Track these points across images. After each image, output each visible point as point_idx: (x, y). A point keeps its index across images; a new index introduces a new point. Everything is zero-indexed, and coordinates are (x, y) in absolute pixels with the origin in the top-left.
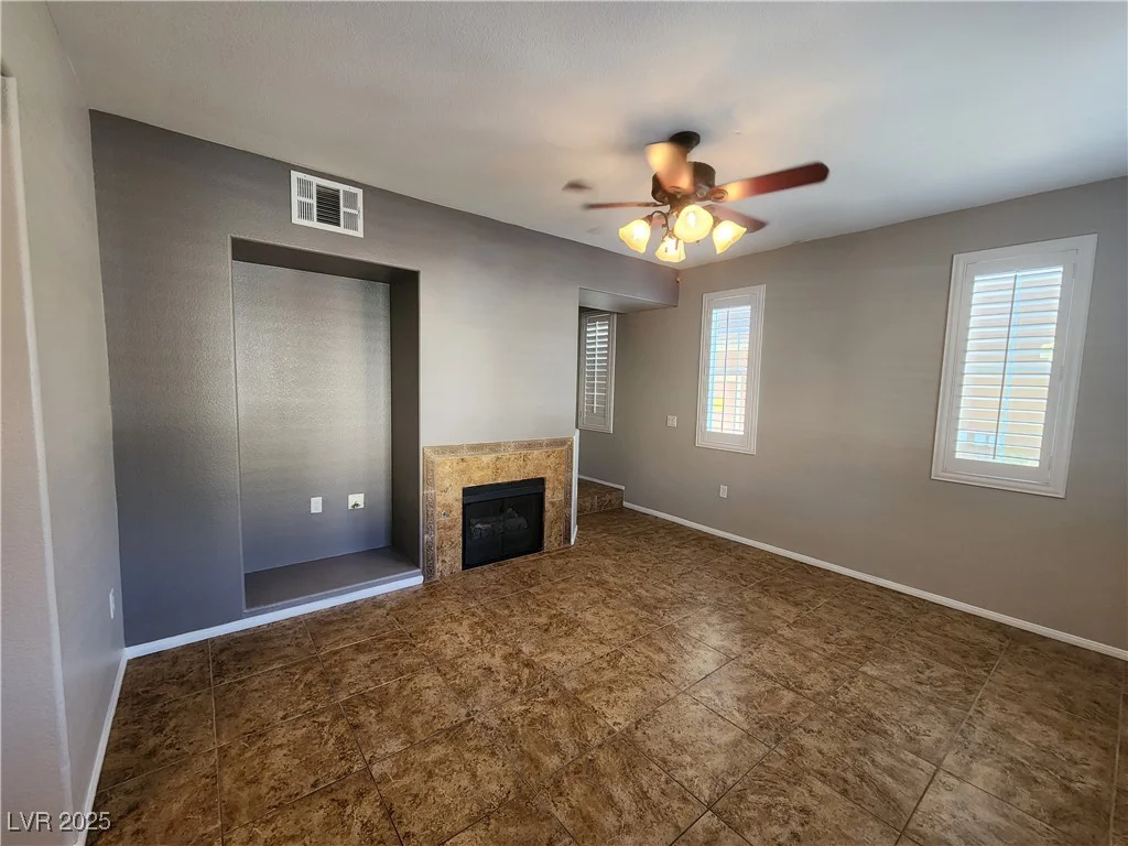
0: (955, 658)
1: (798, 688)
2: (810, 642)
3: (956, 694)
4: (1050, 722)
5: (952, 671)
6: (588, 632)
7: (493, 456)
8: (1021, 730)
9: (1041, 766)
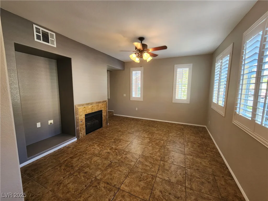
0: (179, 130)
1: (163, 140)
2: (161, 133)
3: (182, 135)
4: (193, 136)
5: (180, 132)
6: (124, 140)
7: (91, 106)
8: (191, 138)
9: (195, 141)
